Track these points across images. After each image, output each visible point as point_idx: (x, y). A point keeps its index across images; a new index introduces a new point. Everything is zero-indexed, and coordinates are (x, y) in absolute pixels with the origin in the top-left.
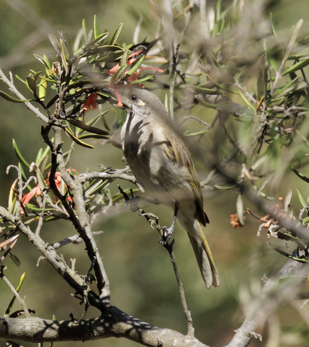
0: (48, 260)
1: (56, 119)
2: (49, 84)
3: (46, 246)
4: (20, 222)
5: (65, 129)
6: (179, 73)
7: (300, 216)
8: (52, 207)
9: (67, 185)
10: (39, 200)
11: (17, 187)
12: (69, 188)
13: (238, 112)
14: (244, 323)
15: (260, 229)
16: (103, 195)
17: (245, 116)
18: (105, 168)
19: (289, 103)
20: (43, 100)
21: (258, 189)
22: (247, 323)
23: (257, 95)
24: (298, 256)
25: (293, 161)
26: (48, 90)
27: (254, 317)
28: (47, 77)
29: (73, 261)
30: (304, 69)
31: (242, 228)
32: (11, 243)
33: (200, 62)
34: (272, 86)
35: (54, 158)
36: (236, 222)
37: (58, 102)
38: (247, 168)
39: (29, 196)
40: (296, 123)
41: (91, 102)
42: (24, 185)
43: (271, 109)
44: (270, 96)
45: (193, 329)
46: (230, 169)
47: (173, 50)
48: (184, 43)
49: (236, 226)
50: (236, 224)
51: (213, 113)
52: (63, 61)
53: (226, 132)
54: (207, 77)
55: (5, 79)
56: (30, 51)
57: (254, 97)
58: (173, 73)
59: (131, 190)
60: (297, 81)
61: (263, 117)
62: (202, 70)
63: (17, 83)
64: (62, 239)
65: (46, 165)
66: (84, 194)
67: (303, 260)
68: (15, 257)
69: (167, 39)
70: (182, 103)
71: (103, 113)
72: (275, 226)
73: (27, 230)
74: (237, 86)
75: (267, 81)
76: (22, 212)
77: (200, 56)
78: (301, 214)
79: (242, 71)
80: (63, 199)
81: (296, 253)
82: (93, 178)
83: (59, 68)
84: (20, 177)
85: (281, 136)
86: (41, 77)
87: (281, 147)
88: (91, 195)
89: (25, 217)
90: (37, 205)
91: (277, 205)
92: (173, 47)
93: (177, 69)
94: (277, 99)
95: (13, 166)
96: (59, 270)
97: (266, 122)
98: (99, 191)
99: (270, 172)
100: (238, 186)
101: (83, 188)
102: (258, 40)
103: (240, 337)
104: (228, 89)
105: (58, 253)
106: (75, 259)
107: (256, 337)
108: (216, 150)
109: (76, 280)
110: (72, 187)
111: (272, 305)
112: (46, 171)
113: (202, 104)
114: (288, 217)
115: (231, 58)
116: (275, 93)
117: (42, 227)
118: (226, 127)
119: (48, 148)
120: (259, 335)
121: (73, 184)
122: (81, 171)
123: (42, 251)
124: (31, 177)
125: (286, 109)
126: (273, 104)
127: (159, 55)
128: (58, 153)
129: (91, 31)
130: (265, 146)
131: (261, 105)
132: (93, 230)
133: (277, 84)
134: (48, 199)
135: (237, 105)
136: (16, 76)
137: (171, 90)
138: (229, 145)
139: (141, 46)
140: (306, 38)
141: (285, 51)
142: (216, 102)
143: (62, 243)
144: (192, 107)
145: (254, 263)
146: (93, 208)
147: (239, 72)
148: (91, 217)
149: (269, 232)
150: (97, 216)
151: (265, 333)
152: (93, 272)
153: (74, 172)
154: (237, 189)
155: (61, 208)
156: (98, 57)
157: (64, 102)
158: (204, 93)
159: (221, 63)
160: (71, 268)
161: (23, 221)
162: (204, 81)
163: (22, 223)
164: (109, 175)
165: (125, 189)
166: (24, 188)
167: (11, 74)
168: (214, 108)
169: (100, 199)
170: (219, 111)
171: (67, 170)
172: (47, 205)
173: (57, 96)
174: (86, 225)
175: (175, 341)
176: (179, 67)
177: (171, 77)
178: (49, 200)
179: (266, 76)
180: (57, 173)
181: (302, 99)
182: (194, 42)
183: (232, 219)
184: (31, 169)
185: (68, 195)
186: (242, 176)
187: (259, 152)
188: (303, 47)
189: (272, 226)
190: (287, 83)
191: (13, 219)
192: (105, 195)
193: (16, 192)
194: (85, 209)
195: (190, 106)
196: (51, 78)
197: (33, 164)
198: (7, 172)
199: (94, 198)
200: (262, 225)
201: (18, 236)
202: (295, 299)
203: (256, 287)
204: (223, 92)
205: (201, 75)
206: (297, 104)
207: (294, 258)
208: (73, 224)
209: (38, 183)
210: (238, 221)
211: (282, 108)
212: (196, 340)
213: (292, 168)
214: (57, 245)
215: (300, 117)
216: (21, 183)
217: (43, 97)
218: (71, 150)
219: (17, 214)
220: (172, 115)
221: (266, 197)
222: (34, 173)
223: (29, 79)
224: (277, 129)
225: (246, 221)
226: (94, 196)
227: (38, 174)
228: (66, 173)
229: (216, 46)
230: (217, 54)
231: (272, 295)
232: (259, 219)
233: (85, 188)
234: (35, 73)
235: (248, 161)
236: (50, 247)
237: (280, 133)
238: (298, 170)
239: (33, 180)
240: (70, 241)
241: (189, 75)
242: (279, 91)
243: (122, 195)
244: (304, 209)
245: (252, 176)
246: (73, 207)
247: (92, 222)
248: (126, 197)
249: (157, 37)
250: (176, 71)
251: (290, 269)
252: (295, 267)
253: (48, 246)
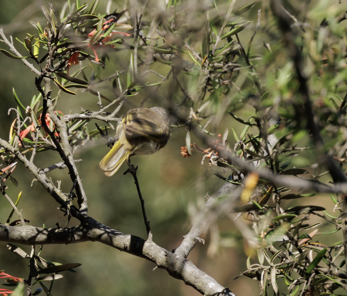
0: (40, 182)
1: (47, 72)
2: (41, 44)
3: (38, 171)
4: (18, 152)
5: (53, 80)
6: (141, 37)
7: (235, 149)
8: (43, 141)
9: (55, 124)
10: (33, 135)
11: (16, 125)
12: (56, 126)
13: (187, 67)
14: (191, 230)
15: (203, 159)
16: (83, 131)
17: (193, 71)
18: (84, 111)
19: (226, 61)
20: (37, 57)
21: (202, 128)
22: (193, 230)
23: (202, 54)
24: (233, 179)
25: (230, 105)
26: (41, 49)
27: (199, 226)
28: (40, 39)
29: (59, 183)
30: (238, 34)
31: (190, 157)
32: (11, 168)
33: (158, 28)
34: (213, 47)
35: (45, 102)
36: (185, 152)
37: (48, 59)
38: (194, 111)
39: (25, 132)
40: (232, 76)
41: (74, 59)
42: (21, 123)
43: (212, 65)
44: (212, 55)
45: (152, 235)
46: (181, 112)
47: (137, 20)
48: (146, 14)
49: (185, 156)
50: (185, 154)
51: (168, 68)
52: (52, 26)
53: (178, 83)
54: (164, 40)
55: (6, 41)
56: (27, 19)
57: (200, 55)
58: (137, 37)
59: (106, 127)
60: (233, 44)
61: (206, 71)
62: (159, 34)
63: (16, 44)
64: (50, 166)
65: (39, 108)
66: (68, 131)
67: (237, 182)
68: (14, 179)
69: (133, 11)
70: (144, 61)
71: (82, 68)
72: (215, 157)
73: (24, 158)
74: (187, 47)
75: (210, 43)
76: (20, 145)
77: (158, 24)
78: (235, 147)
79: (191, 35)
80: (52, 134)
81: (231, 177)
82: (75, 119)
83: (49, 32)
84: (18, 118)
85: (220, 86)
86: (35, 39)
87: (220, 95)
88: (73, 131)
89: (22, 149)
90: (31, 139)
91: (217, 141)
92: (137, 17)
93: (140, 34)
94: (217, 57)
95: (13, 109)
96: (48, 189)
97: (209, 75)
98: (79, 129)
99: (212, 114)
100: (187, 125)
101: (67, 126)
102: (203, 11)
103: (188, 241)
104: (180, 50)
105: (48, 176)
106: (60, 181)
107: (200, 241)
108: (171, 97)
109: (61, 197)
110: (58, 126)
111: (213, 217)
112: (38, 113)
113: (159, 61)
114: (227, 150)
115: (182, 26)
116: (216, 53)
117: (35, 156)
118: (178, 79)
119: (40, 94)
120: (202, 240)
121: (59, 123)
122: (65, 113)
123: (35, 175)
124: (27, 118)
125: (224, 65)
126: (214, 61)
127: (126, 23)
128: (48, 98)
129: (74, 4)
130: (208, 94)
131: (205, 62)
132: (74, 158)
133: (217, 45)
134: (40, 134)
135: (187, 62)
136: (16, 38)
137: (136, 50)
138: (181, 93)
139: (112, 16)
140: (240, 10)
141: (223, 21)
142: (170, 59)
143: (51, 169)
144: (151, 64)
145: (200, 185)
146: (74, 141)
147: (188, 36)
148: (73, 148)
149: (210, 162)
150: (78, 148)
151: (208, 239)
152: (74, 191)
153: (60, 114)
154: (186, 127)
155: (50, 141)
156: (79, 24)
157: (53, 58)
158: (161, 53)
159: (174, 30)
160: (57, 188)
161: (21, 151)
162: (161, 43)
163: (20, 153)
164: (88, 116)
165: (100, 126)
166: (22, 126)
167: (11, 37)
168: (169, 64)
169: (80, 134)
170: (172, 67)
171: (55, 112)
172: (39, 139)
173: (48, 54)
174: (69, 155)
175: (138, 244)
176: (141, 33)
177: (135, 40)
178: (41, 135)
179: (209, 40)
180: (47, 114)
181: (237, 57)
182: (154, 13)
183: (182, 150)
184: (27, 111)
185: (56, 131)
186: (190, 117)
187: (203, 99)
188: (237, 17)
189: (213, 157)
190: (225, 45)
191: (13, 150)
192: (84, 132)
193: (15, 129)
194: (68, 143)
195: (150, 62)
196: (43, 40)
197: (28, 107)
198: (9, 113)
199: (75, 134)
200: (205, 156)
201: (16, 163)
202: (230, 212)
203: (200, 202)
204: (176, 51)
205: (158, 39)
206: (233, 62)
207: (230, 181)
208: (60, 153)
209: (32, 122)
210: (187, 152)
211: (221, 65)
212: (154, 244)
213: (229, 111)
214: (46, 170)
215: (235, 71)
216: (19, 122)
217: (37, 55)
218: (58, 97)
219: (16, 146)
220: (136, 70)
221: (208, 134)
222: (29, 114)
223: (26, 41)
224: (217, 81)
225: (192, 152)
226: (75, 132)
227: (32, 115)
228: (54, 114)
229: (170, 16)
230: (171, 23)
231: (214, 209)
232: (203, 151)
233: (69, 126)
234: (31, 36)
235: (195, 106)
236: (42, 172)
237: (219, 84)
238: (234, 113)
239: (28, 120)
240: (56, 167)
241: (149, 38)
242: (219, 51)
243: (98, 131)
244: (237, 144)
245: (198, 117)
246: (60, 141)
247: (74, 152)
248: (101, 132)
249: (125, 9)
250: (139, 36)
251: (226, 189)
252: (231, 188)
253: (40, 170)
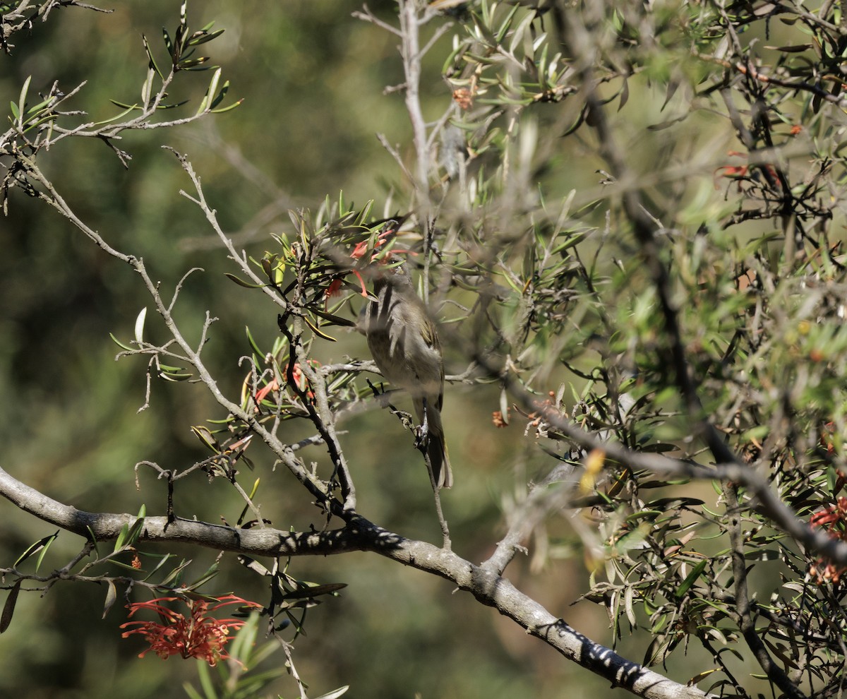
0: (286, 464)
1: (295, 308)
2: (288, 267)
3: (283, 448)
4: (254, 420)
5: (304, 319)
6: (434, 251)
7: (573, 414)
8: (291, 404)
9: (308, 380)
10: (275, 396)
11: (251, 381)
12: (309, 382)
13: (502, 295)
14: (508, 534)
15: (528, 428)
16: (349, 389)
17: (509, 300)
18: (351, 360)
19: (559, 285)
20: (279, 285)
21: (524, 384)
22: (511, 534)
23: (523, 276)
24: (571, 458)
25: (563, 351)
26: (287, 273)
27: (517, 529)
28: (285, 259)
29: (315, 465)
30: (578, 246)
31: (506, 427)
32: (244, 444)
33: (459, 239)
34: (540, 266)
35: (292, 350)
36: (500, 420)
37: (297, 288)
38: (512, 360)
39: (264, 391)
40: (567, 309)
41: (335, 288)
42: (258, 379)
43: (539, 292)
44: (538, 278)
45: (450, 542)
46: (492, 360)
47: (428, 226)
48: (441, 217)
49: (500, 425)
50: (500, 422)
51: (473, 297)
52: (303, 241)
53: (489, 319)
54: (467, 256)
55: (237, 258)
56: (266, 226)
57: (520, 278)
58: (428, 251)
59: (382, 384)
60: (569, 260)
61: (530, 301)
62: (462, 247)
63: (250, 264)
64: (301, 440)
65: (284, 357)
66: (327, 389)
67: (576, 463)
68: (248, 460)
69: (422, 212)
70: (438, 286)
71: (348, 297)
72: (545, 425)
73: (262, 430)
74: (501, 266)
75: (534, 261)
76: (257, 410)
77: (460, 231)
78: (574, 411)
79: (507, 248)
80: (303, 396)
81: (568, 455)
82: (337, 371)
83: (299, 249)
84: (254, 370)
85: (550, 323)
86: (277, 259)
87: (550, 336)
88: (334, 390)
89: (259, 416)
90: (274, 402)
91: (548, 401)
92: (428, 222)
93: (433, 246)
94: (546, 280)
95: (246, 357)
96: (298, 475)
97: (533, 307)
98: (344, 386)
99: (537, 364)
100: (502, 380)
101: (326, 382)
102: (525, 213)
103: (503, 551)
104: (491, 269)
105: (297, 456)
106: (316, 463)
107: (521, 551)
108: (476, 338)
109: (317, 486)
110: (313, 381)
111: (539, 514)
112: (284, 363)
113: (461, 287)
114: (559, 414)
115: (494, 235)
116: (545, 274)
117: (279, 426)
118: (488, 312)
119: (286, 338)
120: (525, 548)
121: (314, 378)
122: (323, 363)
123: (279, 454)
124: (267, 370)
125: (556, 292)
126: (541, 286)
127: (413, 231)
128: (297, 344)
129: (336, 203)
130: (532, 335)
131: (528, 287)
132: (336, 429)
133: (546, 264)
134: (286, 394)
135: (500, 287)
136: (250, 257)
137: (426, 271)
138: (491, 332)
139: (392, 221)
140: (579, 211)
141: (555, 226)
142: (477, 284)
143: (302, 444)
144: (449, 290)
145: (519, 467)
146: (336, 405)
147: (503, 250)
148: (334, 414)
149: (538, 432)
150: (342, 414)
151: (531, 545)
152: (337, 477)
153: (315, 364)
154: (501, 383)
155: (301, 404)
156: (343, 238)
157: (303, 288)
158: (464, 274)
159: (483, 240)
160: (311, 473)
161: (258, 420)
162: (463, 260)
163: (256, 422)
164: (356, 367)
165: (374, 382)
166: (259, 382)
167: (244, 252)
168: (475, 290)
169: (345, 394)
170: (480, 294)
171: (308, 361)
172: (285, 402)
173: (296, 282)
174: (329, 424)
175: (430, 556)
176: (435, 245)
177: (426, 256)
178: (288, 396)
179: (534, 255)
180: (296, 365)
181: (575, 280)
182: (452, 216)
183: (495, 417)
184: (267, 360)
185: (309, 390)
186: (507, 368)
187: (524, 341)
188: (575, 221)
189: (542, 425)
190: (557, 262)
191: (246, 417)
192: (351, 390)
193: (250, 387)
194: (327, 407)
195: (447, 289)
196: (289, 260)
197: (269, 355)
198: (240, 364)
199: (338, 393)
200: (531, 423)
201: (251, 436)
202: (564, 508)
203: (520, 493)
204: (485, 272)
205: (459, 253)
206: (569, 287)
207: (567, 461)
208: (315, 423)
209: (274, 376)
210: (502, 420)
211: (552, 291)
212: (453, 554)
213: (562, 359)
214: (296, 446)
215: (573, 301)
216: (255, 376)
217: (281, 283)
218: (312, 339)
219: (251, 412)
220: (427, 299)
221: (533, 392)
222: (270, 365)
223: (263, 262)
224: (546, 315)
225: (510, 420)
226: (338, 391)
227: (274, 366)
228: (306, 365)
229: (477, 221)
230: (478, 230)
231: (540, 503)
232: (527, 416)
233: (328, 383)
234: (271, 255)
235: (513, 351)
236: (289, 449)
237: (549, 319)
238: (569, 363)
239: (269, 373)
240: (310, 442)
241: (445, 253)
242: (549, 271)
243: (371, 389)
244: (577, 405)
245: (517, 368)
246: (315, 404)
247: (336, 420)
248: (375, 392)
249: (411, 210)
250: (431, 249)
251: (560, 474)
252: (566, 472)
253: (286, 447)
